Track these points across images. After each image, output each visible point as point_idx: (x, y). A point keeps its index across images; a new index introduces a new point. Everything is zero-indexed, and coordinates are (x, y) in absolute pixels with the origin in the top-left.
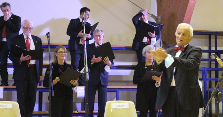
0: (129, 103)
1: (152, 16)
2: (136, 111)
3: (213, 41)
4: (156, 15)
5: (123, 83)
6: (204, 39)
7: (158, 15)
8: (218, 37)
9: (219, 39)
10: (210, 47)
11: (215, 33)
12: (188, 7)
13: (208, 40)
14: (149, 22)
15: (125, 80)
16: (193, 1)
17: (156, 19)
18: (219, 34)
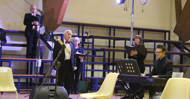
0: (8, 69)
1: (39, 10)
2: (13, 74)
3: (81, 29)
4: (42, 10)
5: (17, 56)
6: (75, 28)
7: (43, 10)
8: (84, 27)
9: (85, 28)
10: (79, 34)
11: (82, 24)
12: (63, 5)
13: (77, 29)
14: (36, 15)
15: (18, 54)
16: (67, 2)
17: (41, 13)
18: (88, 25)
